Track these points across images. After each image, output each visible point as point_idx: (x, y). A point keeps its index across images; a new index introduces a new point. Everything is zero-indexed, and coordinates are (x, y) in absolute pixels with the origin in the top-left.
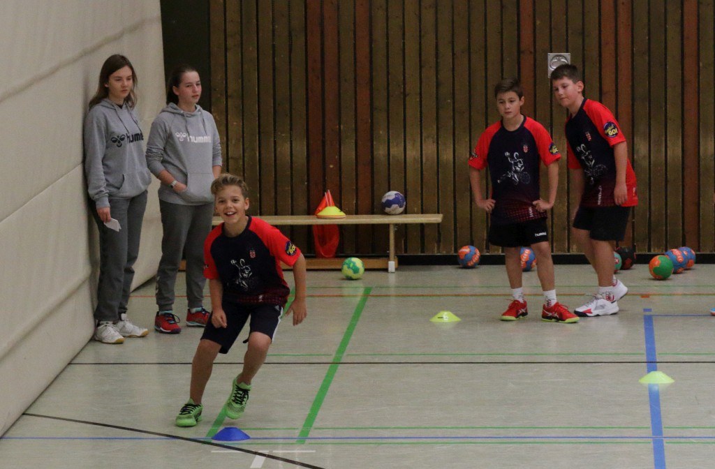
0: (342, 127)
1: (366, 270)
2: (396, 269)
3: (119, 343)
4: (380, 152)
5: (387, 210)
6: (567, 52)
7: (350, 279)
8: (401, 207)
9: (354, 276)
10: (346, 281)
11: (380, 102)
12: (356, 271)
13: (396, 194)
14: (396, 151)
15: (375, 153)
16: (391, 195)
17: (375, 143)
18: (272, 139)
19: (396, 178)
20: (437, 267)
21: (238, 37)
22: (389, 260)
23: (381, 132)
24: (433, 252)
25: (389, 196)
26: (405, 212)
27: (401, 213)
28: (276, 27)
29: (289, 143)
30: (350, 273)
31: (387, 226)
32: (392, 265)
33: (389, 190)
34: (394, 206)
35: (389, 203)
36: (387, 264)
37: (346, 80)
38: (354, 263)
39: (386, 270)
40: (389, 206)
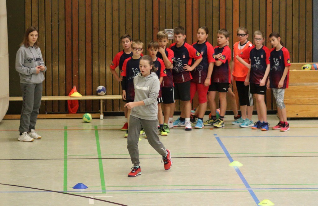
0: (80, 59)
1: (93, 118)
2: (104, 118)
3: (32, 141)
4: (96, 70)
5: (99, 94)
6: (172, 29)
7: (86, 122)
8: (104, 92)
9: (88, 121)
10: (85, 123)
11: (96, 49)
12: (89, 119)
13: (102, 87)
14: (102, 69)
15: (93, 70)
16: (101, 87)
17: (93, 66)
18: (51, 65)
19: (102, 80)
20: (119, 117)
21: (37, 22)
22: (100, 114)
23: (96, 62)
24: (117, 111)
25: (99, 88)
26: (106, 94)
27: (104, 95)
28: (53, 18)
29: (58, 66)
30: (86, 120)
31: (99, 100)
32: (102, 116)
33: (99, 86)
34: (102, 92)
35: (100, 91)
36: (100, 116)
37: (81, 40)
38: (88, 116)
39: (99, 118)
40: (100, 92)
